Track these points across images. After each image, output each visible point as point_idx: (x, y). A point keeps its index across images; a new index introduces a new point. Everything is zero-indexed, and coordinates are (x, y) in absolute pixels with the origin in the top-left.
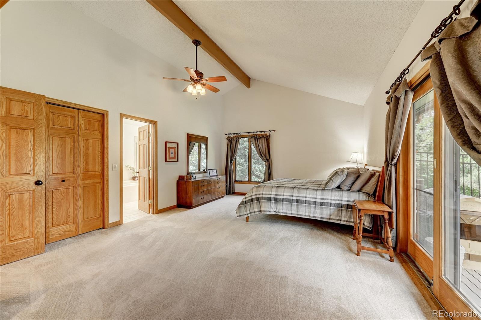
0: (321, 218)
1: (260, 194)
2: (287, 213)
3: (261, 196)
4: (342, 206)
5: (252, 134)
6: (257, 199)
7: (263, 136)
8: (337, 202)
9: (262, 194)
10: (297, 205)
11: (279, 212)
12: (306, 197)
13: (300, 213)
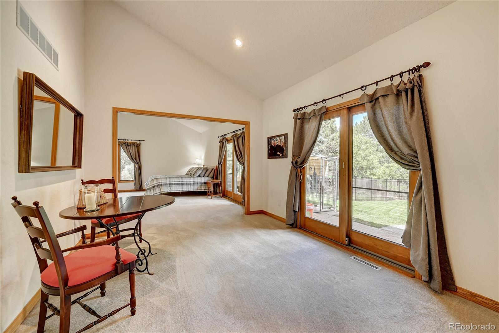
0: (194, 190)
1: (159, 183)
2: (176, 191)
3: (161, 183)
4: (202, 184)
5: (123, 141)
6: (158, 186)
7: (134, 144)
8: (200, 182)
9: (161, 182)
10: (182, 186)
11: (172, 191)
12: (186, 181)
13: (184, 189)
